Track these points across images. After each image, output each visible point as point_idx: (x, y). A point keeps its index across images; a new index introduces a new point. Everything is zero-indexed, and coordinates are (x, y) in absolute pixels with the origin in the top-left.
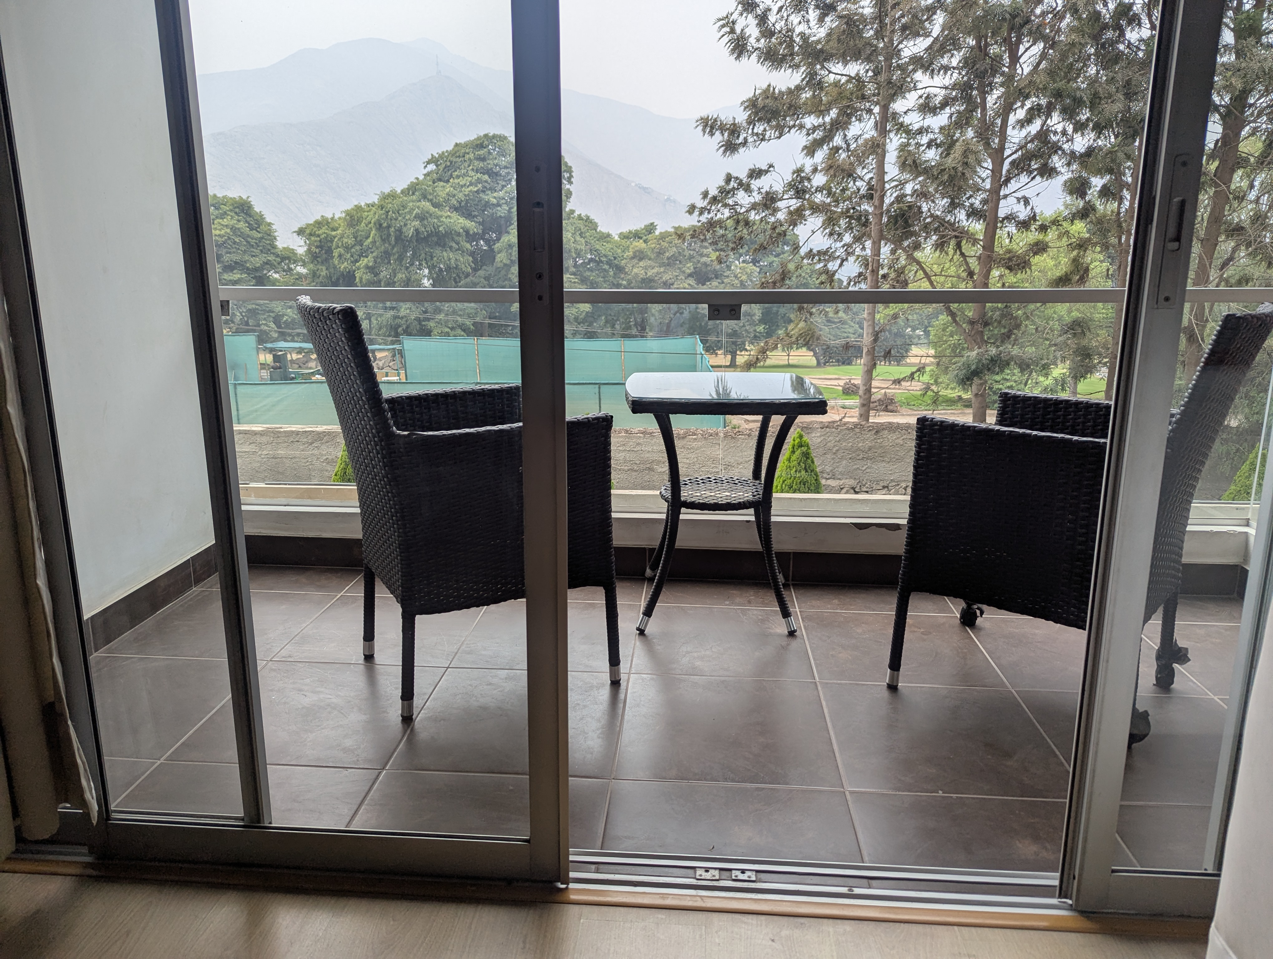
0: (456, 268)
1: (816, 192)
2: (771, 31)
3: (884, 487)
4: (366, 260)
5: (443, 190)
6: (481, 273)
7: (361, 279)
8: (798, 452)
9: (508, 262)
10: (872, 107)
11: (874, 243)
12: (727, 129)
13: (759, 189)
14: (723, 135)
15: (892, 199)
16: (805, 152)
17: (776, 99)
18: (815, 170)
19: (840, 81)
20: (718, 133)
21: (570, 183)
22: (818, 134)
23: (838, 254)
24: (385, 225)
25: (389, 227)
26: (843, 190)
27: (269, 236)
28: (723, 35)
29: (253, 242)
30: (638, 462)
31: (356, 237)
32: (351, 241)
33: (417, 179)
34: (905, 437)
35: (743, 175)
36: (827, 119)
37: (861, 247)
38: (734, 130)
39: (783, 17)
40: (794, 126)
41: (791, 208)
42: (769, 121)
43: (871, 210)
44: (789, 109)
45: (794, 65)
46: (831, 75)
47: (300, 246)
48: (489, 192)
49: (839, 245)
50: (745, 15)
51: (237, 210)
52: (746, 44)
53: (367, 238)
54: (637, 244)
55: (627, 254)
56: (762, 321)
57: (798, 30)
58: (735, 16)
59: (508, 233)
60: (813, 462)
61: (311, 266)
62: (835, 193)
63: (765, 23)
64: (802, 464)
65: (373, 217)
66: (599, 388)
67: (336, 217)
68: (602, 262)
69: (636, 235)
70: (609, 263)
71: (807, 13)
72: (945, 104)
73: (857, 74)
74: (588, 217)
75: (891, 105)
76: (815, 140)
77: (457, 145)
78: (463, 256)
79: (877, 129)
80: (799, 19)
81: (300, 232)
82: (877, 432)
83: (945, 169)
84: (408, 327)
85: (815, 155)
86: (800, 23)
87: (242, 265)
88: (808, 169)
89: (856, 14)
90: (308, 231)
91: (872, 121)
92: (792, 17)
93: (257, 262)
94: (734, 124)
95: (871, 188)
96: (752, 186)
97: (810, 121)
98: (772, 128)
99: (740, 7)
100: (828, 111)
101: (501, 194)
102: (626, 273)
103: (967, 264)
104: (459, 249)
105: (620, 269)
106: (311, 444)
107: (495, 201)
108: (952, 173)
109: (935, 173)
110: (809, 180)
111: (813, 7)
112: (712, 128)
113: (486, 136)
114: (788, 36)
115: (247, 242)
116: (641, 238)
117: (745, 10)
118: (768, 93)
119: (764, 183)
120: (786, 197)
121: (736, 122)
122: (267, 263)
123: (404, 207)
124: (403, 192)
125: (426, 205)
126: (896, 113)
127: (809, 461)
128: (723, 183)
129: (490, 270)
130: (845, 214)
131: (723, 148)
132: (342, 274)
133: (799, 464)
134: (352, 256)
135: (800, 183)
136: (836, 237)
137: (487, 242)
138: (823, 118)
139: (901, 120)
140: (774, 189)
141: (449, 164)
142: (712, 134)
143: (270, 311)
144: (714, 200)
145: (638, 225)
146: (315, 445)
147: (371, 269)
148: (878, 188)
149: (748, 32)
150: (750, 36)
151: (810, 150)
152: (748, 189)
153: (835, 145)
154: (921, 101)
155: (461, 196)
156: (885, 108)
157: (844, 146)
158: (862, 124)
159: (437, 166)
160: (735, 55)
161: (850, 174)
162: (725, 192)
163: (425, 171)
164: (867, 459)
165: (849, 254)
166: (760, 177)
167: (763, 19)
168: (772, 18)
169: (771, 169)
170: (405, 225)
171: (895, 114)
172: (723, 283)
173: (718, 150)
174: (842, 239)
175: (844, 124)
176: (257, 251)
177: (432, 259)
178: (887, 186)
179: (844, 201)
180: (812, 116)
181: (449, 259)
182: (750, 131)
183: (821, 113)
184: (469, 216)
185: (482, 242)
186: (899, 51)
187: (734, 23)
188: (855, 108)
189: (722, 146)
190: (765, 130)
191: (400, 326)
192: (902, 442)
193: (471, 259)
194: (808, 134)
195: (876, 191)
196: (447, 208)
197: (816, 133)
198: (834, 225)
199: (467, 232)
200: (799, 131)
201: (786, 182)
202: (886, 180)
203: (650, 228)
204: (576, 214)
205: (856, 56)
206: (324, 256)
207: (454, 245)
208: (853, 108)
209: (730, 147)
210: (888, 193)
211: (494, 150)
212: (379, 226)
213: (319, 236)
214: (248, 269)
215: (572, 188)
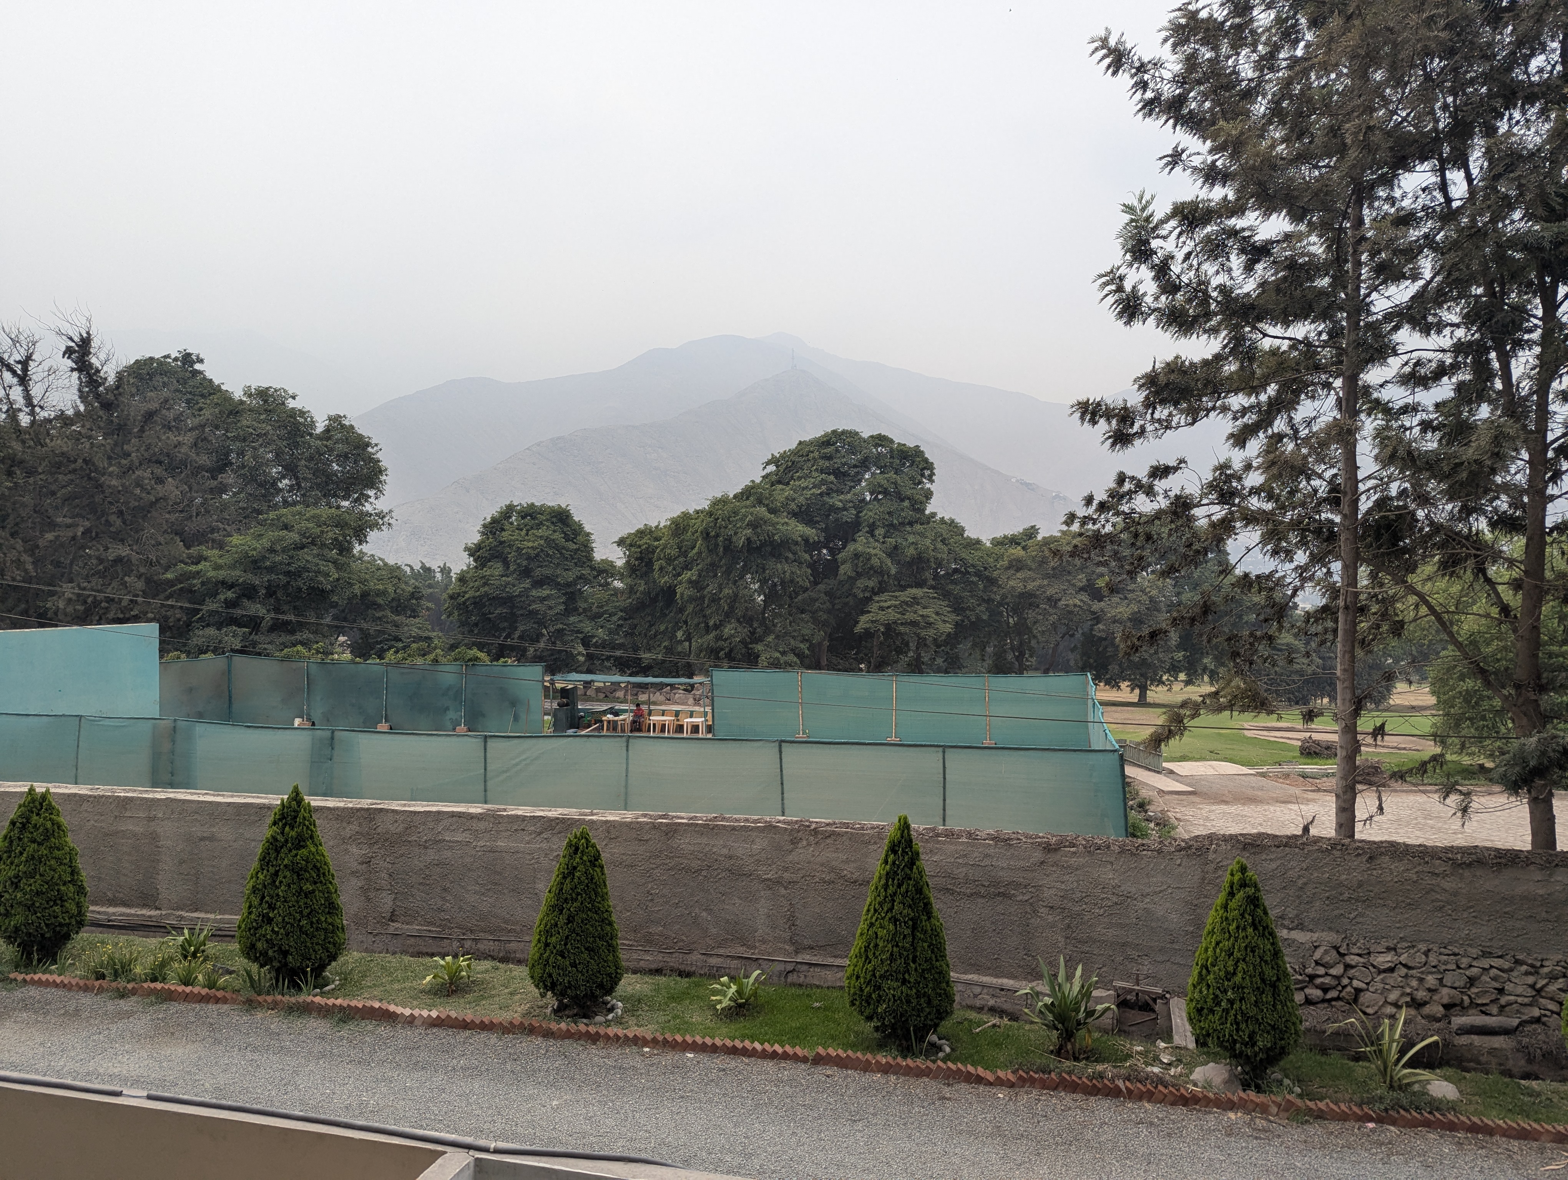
0: (792, 581)
1: (1250, 495)
2: (1175, 285)
3: (1389, 949)
4: (689, 573)
5: (782, 493)
6: (821, 587)
7: (682, 594)
8: (1240, 895)
9: (854, 574)
10: (1331, 380)
11: (1345, 567)
12: (1116, 415)
13: (1166, 491)
14: (1110, 423)
15: (1370, 504)
16: (1232, 441)
17: (1185, 372)
18: (1248, 467)
19: (1279, 348)
20: (1102, 421)
21: (932, 481)
22: (1250, 418)
23: (1288, 580)
24: (713, 534)
25: (717, 536)
26: (1292, 493)
27: (586, 548)
28: (1107, 295)
29: (567, 554)
30: (987, 884)
31: (680, 548)
32: (674, 552)
33: (753, 481)
34: (1419, 868)
35: (1142, 474)
36: (1263, 398)
37: (1324, 570)
38: (1125, 416)
39: (1191, 266)
40: (1214, 408)
41: (1214, 518)
42: (1176, 404)
43: (1338, 519)
44: (1205, 386)
45: (1210, 329)
46: (1267, 338)
47: (618, 557)
48: (835, 495)
49: (1289, 566)
50: (1136, 266)
51: (554, 520)
52: (1140, 304)
53: (693, 548)
54: (1013, 551)
55: (1001, 563)
56: (1180, 647)
57: (1215, 282)
58: (1122, 271)
59: (855, 540)
60: (1266, 913)
61: (629, 580)
62: (1279, 495)
63: (1166, 274)
64: (1247, 916)
65: (699, 526)
66: (944, 752)
67: (662, 525)
68: (969, 573)
69: (1013, 541)
70: (978, 574)
71: (1228, 259)
72: (1441, 371)
73: (1306, 338)
74: (952, 521)
75: (1361, 376)
76: (1246, 426)
77: (800, 443)
78: (800, 568)
79: (1340, 410)
80: (1216, 268)
81: (621, 542)
82: (1370, 858)
83: (1462, 463)
84: (731, 651)
85: (1247, 445)
86: (1217, 272)
87: (553, 580)
88: (1237, 465)
89: (1303, 255)
90: (628, 542)
91: (1332, 399)
92: (1205, 267)
93: (570, 576)
94: (1125, 408)
95: (1334, 488)
96: (1156, 488)
97: (1237, 401)
98: (1181, 412)
99: (1128, 256)
100: (1263, 387)
101: (849, 496)
102: (999, 586)
103: (1497, 594)
104: (795, 561)
105: (992, 582)
106: (540, 834)
107: (840, 505)
108: (1474, 467)
109: (1446, 469)
110: (1240, 479)
111: (1236, 252)
112: (1094, 414)
113: (834, 432)
114: (1200, 289)
115: (561, 554)
116: (1019, 544)
117: (1135, 259)
118: (1175, 367)
119: (1173, 484)
120: (1205, 501)
121: (1129, 405)
122: (580, 578)
123: (736, 513)
124: (735, 497)
125: (762, 511)
126: (1369, 386)
127: (1259, 911)
128: (1113, 485)
129: (832, 583)
130: (1295, 524)
131: (1110, 440)
132: (662, 590)
133: (1242, 915)
134: (674, 569)
135: (1225, 482)
136: (1283, 555)
137: (832, 551)
138: (1256, 397)
139: (1375, 395)
140: (1187, 492)
141: (790, 464)
142: (1094, 422)
143: (578, 632)
144: (1103, 507)
145: (1014, 528)
146: (544, 835)
147: (693, 584)
148: (1348, 489)
149: (1142, 289)
150: (1145, 294)
151: (1240, 439)
152: (1150, 491)
153: (1276, 431)
154: (1407, 369)
155: (801, 500)
156: (1352, 380)
157: (1289, 432)
158: (1317, 403)
159: (777, 467)
160: (1124, 320)
161: (1303, 471)
162: (1117, 496)
163: (764, 473)
164: (1357, 900)
165: (1304, 580)
166: (1166, 477)
167: (1162, 270)
168: (1176, 268)
169: (1182, 465)
170: (736, 533)
171: (1367, 389)
172: (1126, 598)
173: (1103, 443)
174: (1292, 558)
175: (1289, 403)
176: (571, 564)
177: (764, 572)
178: (1362, 487)
179: (1294, 509)
180: (1240, 395)
181: (784, 572)
182: (1149, 417)
183: (1254, 390)
184: (809, 521)
185: (825, 551)
186: (1368, 305)
187: (1121, 278)
188: (1304, 382)
189: (1110, 437)
190: (1170, 415)
191: (722, 649)
192: (1415, 877)
193: (809, 571)
194: (1235, 419)
195: (1345, 493)
196: (785, 514)
197: (1247, 417)
198: (1280, 539)
199: (806, 540)
200: (1221, 415)
201: (1204, 482)
202: (1360, 477)
203: (1031, 532)
204: (938, 518)
205: (1303, 313)
206: (644, 569)
207: (791, 555)
208: (1302, 381)
209: (1121, 439)
210: (1363, 498)
211: (843, 447)
212: (706, 535)
213: (640, 546)
214: (559, 584)
215: (932, 487)
